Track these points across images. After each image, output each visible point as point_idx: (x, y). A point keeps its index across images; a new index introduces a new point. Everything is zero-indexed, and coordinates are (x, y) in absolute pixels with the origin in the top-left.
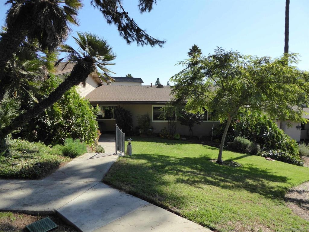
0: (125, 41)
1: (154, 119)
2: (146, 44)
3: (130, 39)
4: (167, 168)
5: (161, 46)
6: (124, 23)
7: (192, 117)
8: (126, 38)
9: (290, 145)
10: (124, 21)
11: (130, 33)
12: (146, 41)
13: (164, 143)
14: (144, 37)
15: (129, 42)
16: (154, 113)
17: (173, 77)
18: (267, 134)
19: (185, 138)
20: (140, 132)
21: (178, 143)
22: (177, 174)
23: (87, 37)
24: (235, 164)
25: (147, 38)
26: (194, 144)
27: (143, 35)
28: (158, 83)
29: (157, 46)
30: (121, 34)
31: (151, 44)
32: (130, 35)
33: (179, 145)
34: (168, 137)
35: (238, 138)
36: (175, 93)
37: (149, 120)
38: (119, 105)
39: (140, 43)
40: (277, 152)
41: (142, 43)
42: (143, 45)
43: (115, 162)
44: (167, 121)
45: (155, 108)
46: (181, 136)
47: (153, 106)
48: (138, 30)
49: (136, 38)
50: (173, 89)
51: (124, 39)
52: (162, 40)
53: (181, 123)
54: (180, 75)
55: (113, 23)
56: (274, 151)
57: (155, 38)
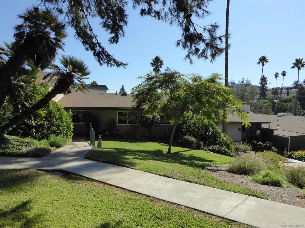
0: (98, 63)
1: (119, 123)
2: (113, 65)
3: (102, 62)
4: (128, 153)
5: (125, 68)
6: (98, 51)
7: (151, 121)
8: (99, 61)
9: (226, 142)
10: (98, 49)
11: (102, 57)
12: (114, 64)
13: (127, 142)
14: (112, 60)
15: (101, 64)
16: (118, 119)
17: (134, 88)
18: (209, 133)
19: (145, 138)
20: (107, 134)
21: (139, 142)
22: (135, 156)
23: (70, 59)
24: (181, 154)
25: (115, 61)
26: (152, 143)
27: (112, 59)
28: (122, 90)
29: (121, 67)
30: (95, 58)
31: (117, 65)
32: (102, 59)
33: (140, 143)
34: (131, 137)
35: (186, 137)
36: (135, 101)
37: (114, 123)
38: (87, 110)
39: (109, 65)
40: (216, 147)
41: (111, 65)
42: (111, 66)
43: (91, 149)
44: (130, 124)
45: (119, 114)
46: (142, 137)
47: (117, 112)
48: (108, 56)
49: (106, 62)
50: (134, 97)
51: (98, 62)
52: (125, 63)
53: (142, 126)
54: (140, 87)
55: (90, 50)
56: (214, 146)
57: (120, 61)
